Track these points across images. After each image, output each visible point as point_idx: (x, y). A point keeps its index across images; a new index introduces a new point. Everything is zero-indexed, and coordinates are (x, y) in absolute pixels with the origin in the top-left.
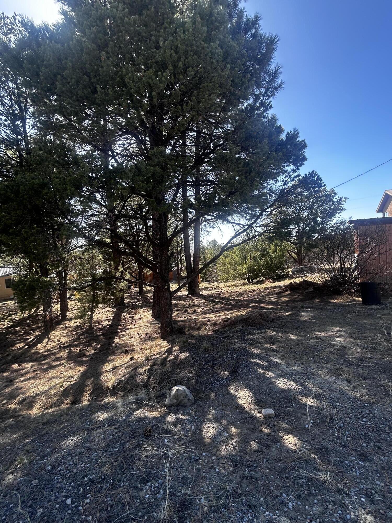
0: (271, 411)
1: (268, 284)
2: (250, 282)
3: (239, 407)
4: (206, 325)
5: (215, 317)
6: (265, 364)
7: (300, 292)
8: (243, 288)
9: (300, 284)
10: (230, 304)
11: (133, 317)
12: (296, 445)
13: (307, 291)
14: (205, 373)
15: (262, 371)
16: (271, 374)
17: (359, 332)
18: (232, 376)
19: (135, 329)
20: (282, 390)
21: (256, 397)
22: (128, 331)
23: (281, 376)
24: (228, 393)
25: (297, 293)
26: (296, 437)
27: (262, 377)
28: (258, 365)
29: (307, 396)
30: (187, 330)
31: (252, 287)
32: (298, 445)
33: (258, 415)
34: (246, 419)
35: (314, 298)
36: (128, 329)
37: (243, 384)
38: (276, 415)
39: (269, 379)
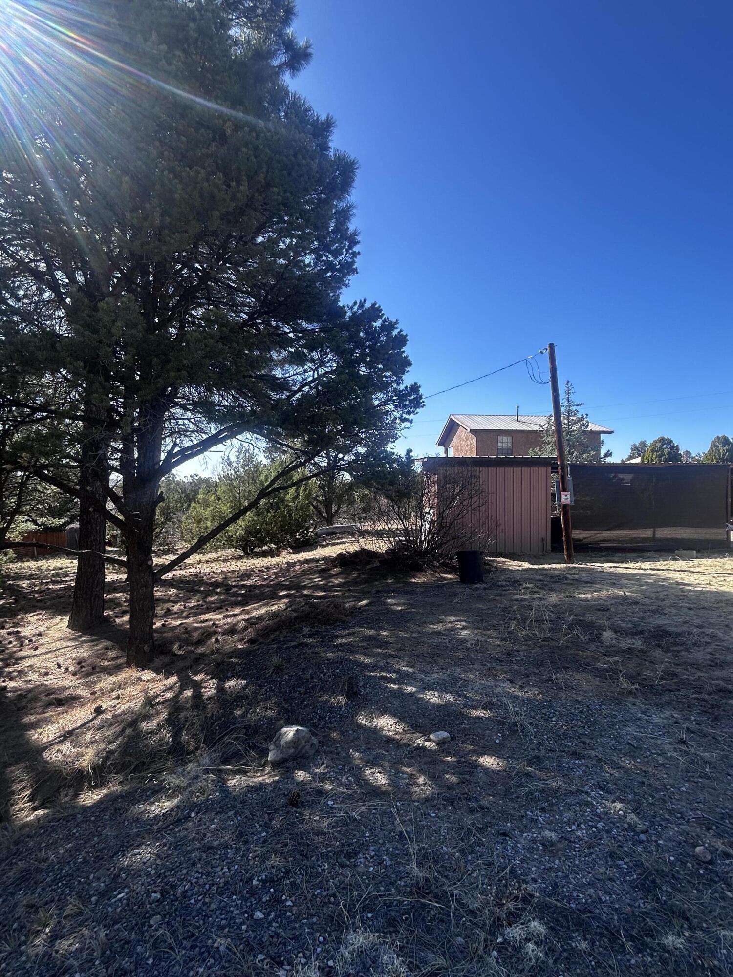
0: (444, 734)
1: (286, 558)
2: (247, 554)
3: (389, 740)
4: (215, 633)
5: (226, 617)
6: (394, 676)
7: (359, 567)
8: (233, 566)
9: (356, 554)
10: (236, 595)
11: (18, 632)
12: (498, 764)
13: (369, 567)
14: (298, 705)
15: (396, 687)
16: (409, 689)
18: (352, 702)
19: (45, 656)
20: (439, 707)
21: (408, 723)
22: (26, 663)
23: (425, 688)
24: (360, 726)
25: (355, 569)
26: (494, 756)
27: (400, 693)
28: (384, 678)
29: (475, 708)
30: (176, 646)
31: (247, 564)
32: (501, 764)
33: (427, 744)
34: (412, 752)
35: (384, 577)
36: (24, 658)
37: (377, 709)
38: (453, 738)
39: (411, 694)
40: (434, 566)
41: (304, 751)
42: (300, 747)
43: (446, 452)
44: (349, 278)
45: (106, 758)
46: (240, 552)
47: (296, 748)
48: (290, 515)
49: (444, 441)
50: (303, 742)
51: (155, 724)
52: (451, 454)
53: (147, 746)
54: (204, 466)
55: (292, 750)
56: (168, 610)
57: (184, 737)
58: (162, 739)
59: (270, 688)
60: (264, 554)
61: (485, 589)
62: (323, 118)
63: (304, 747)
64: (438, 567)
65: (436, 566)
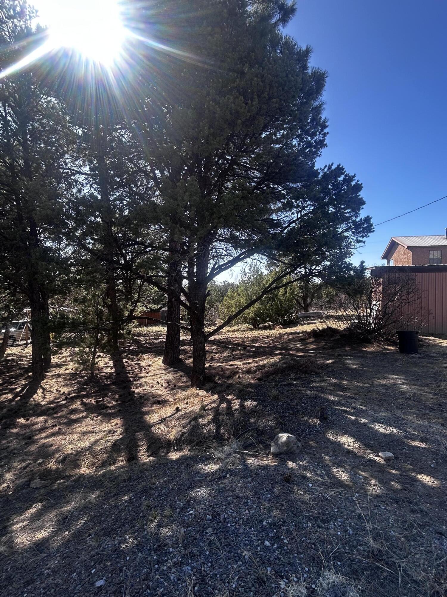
0: (391, 454)
1: (278, 331)
2: (255, 327)
3: (349, 452)
4: (238, 372)
5: (244, 364)
6: (352, 411)
7: (326, 339)
8: (247, 334)
9: (324, 330)
10: (249, 351)
11: (139, 364)
12: (433, 482)
13: (333, 338)
14: (288, 421)
15: (353, 418)
16: (363, 420)
17: (418, 379)
18: (323, 423)
19: (152, 378)
20: (385, 435)
21: (362, 443)
22: (143, 380)
23: (374, 421)
24: (329, 440)
25: (323, 340)
26: (429, 475)
27: (356, 423)
28: (345, 411)
29: (413, 440)
30: (217, 378)
31: (255, 333)
32: (435, 482)
33: (377, 459)
34: (366, 462)
35: (344, 346)
36: (142, 377)
37: (340, 430)
38: (396, 458)
39: (365, 424)
40: (380, 341)
41: (292, 450)
42: (290, 447)
43: (388, 263)
44: (321, 150)
45: (182, 436)
46: (251, 326)
47: (288, 447)
48: (281, 305)
49: (387, 256)
50: (292, 444)
51: (207, 421)
52: (392, 264)
53: (202, 432)
54: (231, 276)
55: (285, 448)
56: (212, 357)
57: (222, 431)
58: (210, 430)
59: (271, 408)
60: (265, 328)
61: (420, 358)
62: (304, 48)
63: (293, 447)
64: (383, 341)
65: (381, 341)
